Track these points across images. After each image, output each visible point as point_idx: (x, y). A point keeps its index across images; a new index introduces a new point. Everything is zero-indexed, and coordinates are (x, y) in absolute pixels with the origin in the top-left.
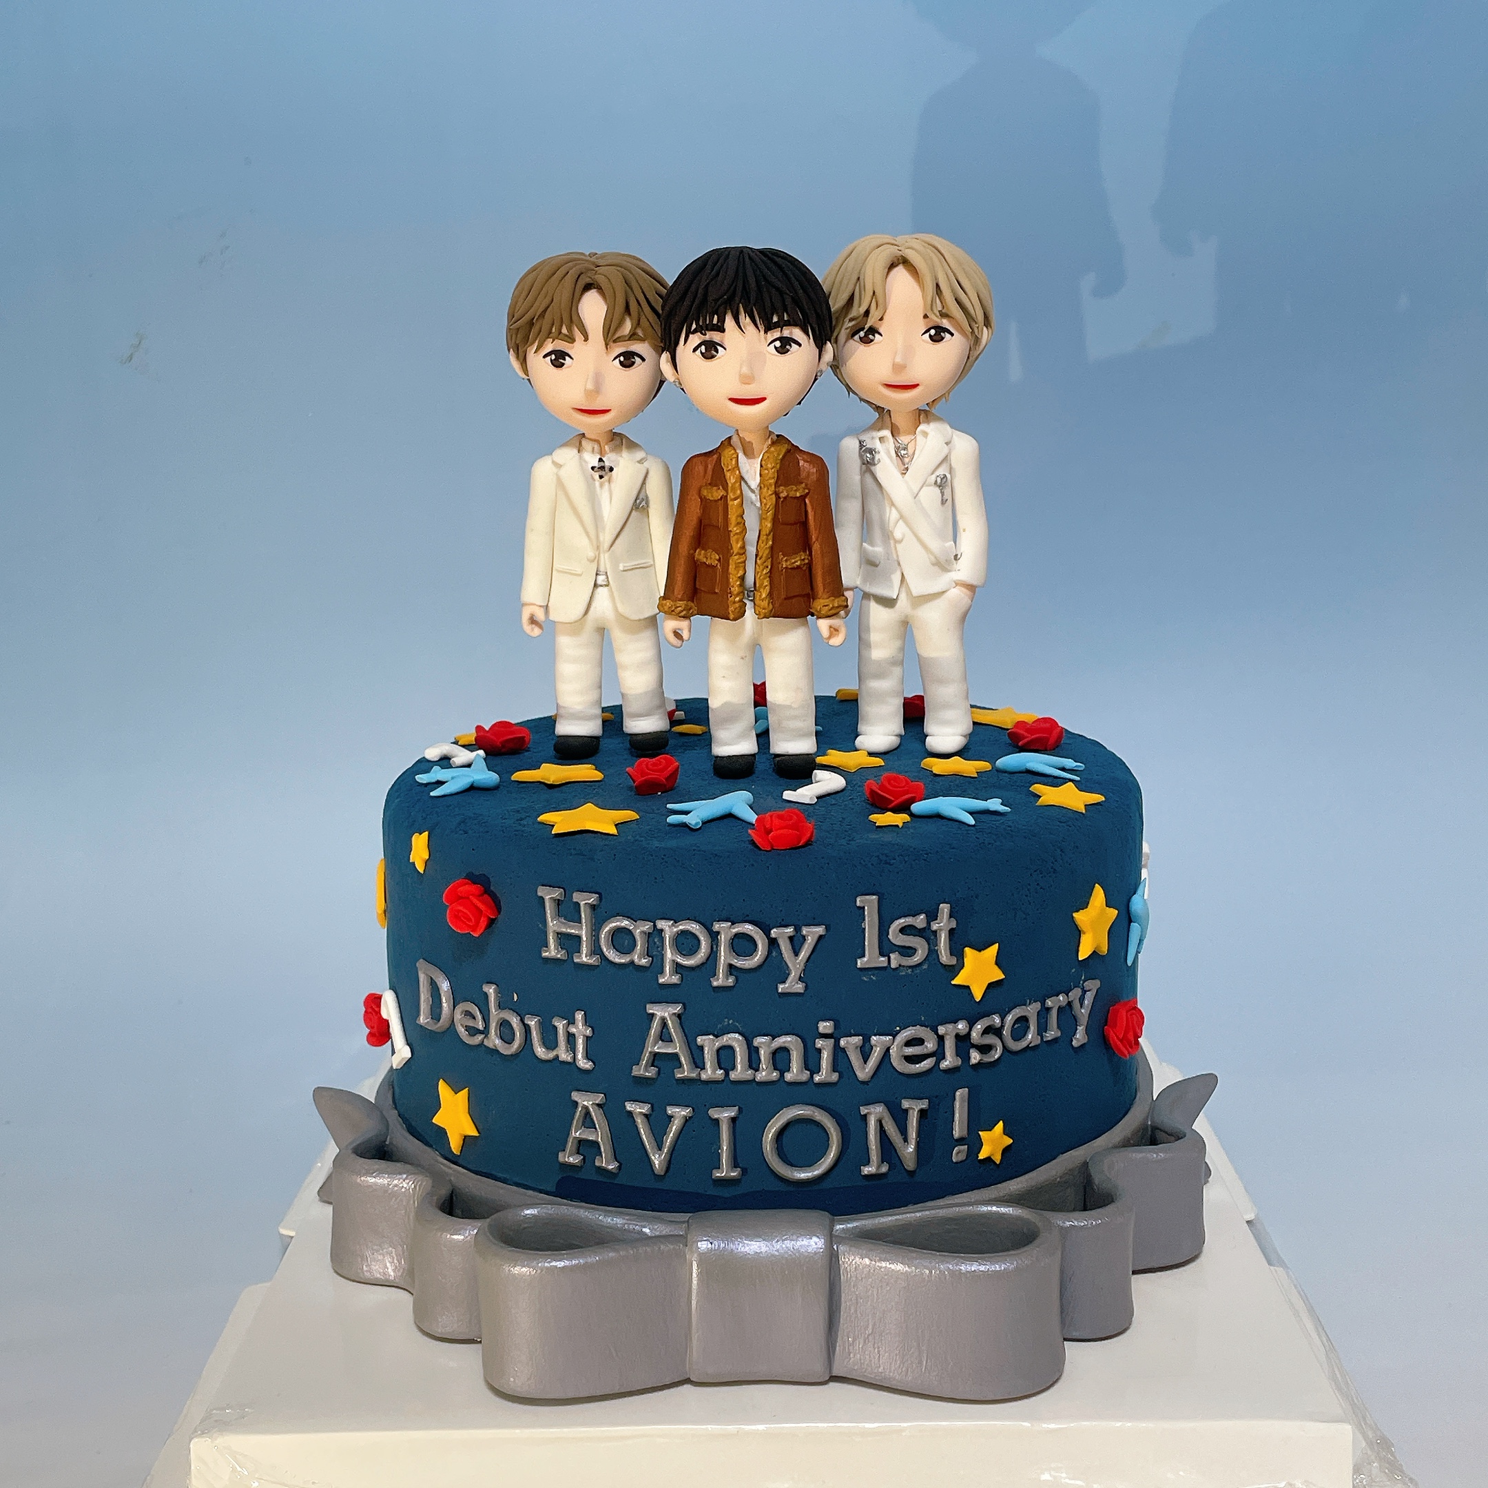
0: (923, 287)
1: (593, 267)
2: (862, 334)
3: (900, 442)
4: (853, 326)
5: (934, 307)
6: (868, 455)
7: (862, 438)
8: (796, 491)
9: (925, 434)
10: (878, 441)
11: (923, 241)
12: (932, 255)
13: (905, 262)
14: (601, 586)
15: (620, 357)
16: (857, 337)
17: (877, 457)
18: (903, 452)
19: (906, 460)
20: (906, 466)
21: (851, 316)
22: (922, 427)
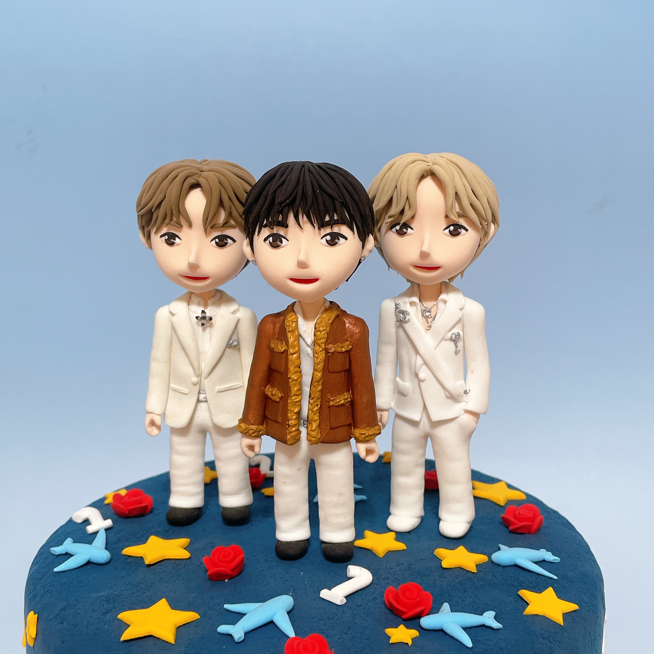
0: (446, 194)
1: (198, 172)
2: (398, 227)
3: (425, 306)
4: (391, 222)
5: (453, 209)
6: (401, 315)
7: (397, 302)
8: (342, 347)
9: (445, 302)
10: (408, 305)
11: (447, 159)
12: (453, 169)
13: (432, 174)
14: (203, 401)
15: (216, 239)
16: (394, 230)
17: (408, 318)
18: (427, 314)
19: (430, 320)
20: (429, 324)
21: (390, 214)
22: (443, 296)
